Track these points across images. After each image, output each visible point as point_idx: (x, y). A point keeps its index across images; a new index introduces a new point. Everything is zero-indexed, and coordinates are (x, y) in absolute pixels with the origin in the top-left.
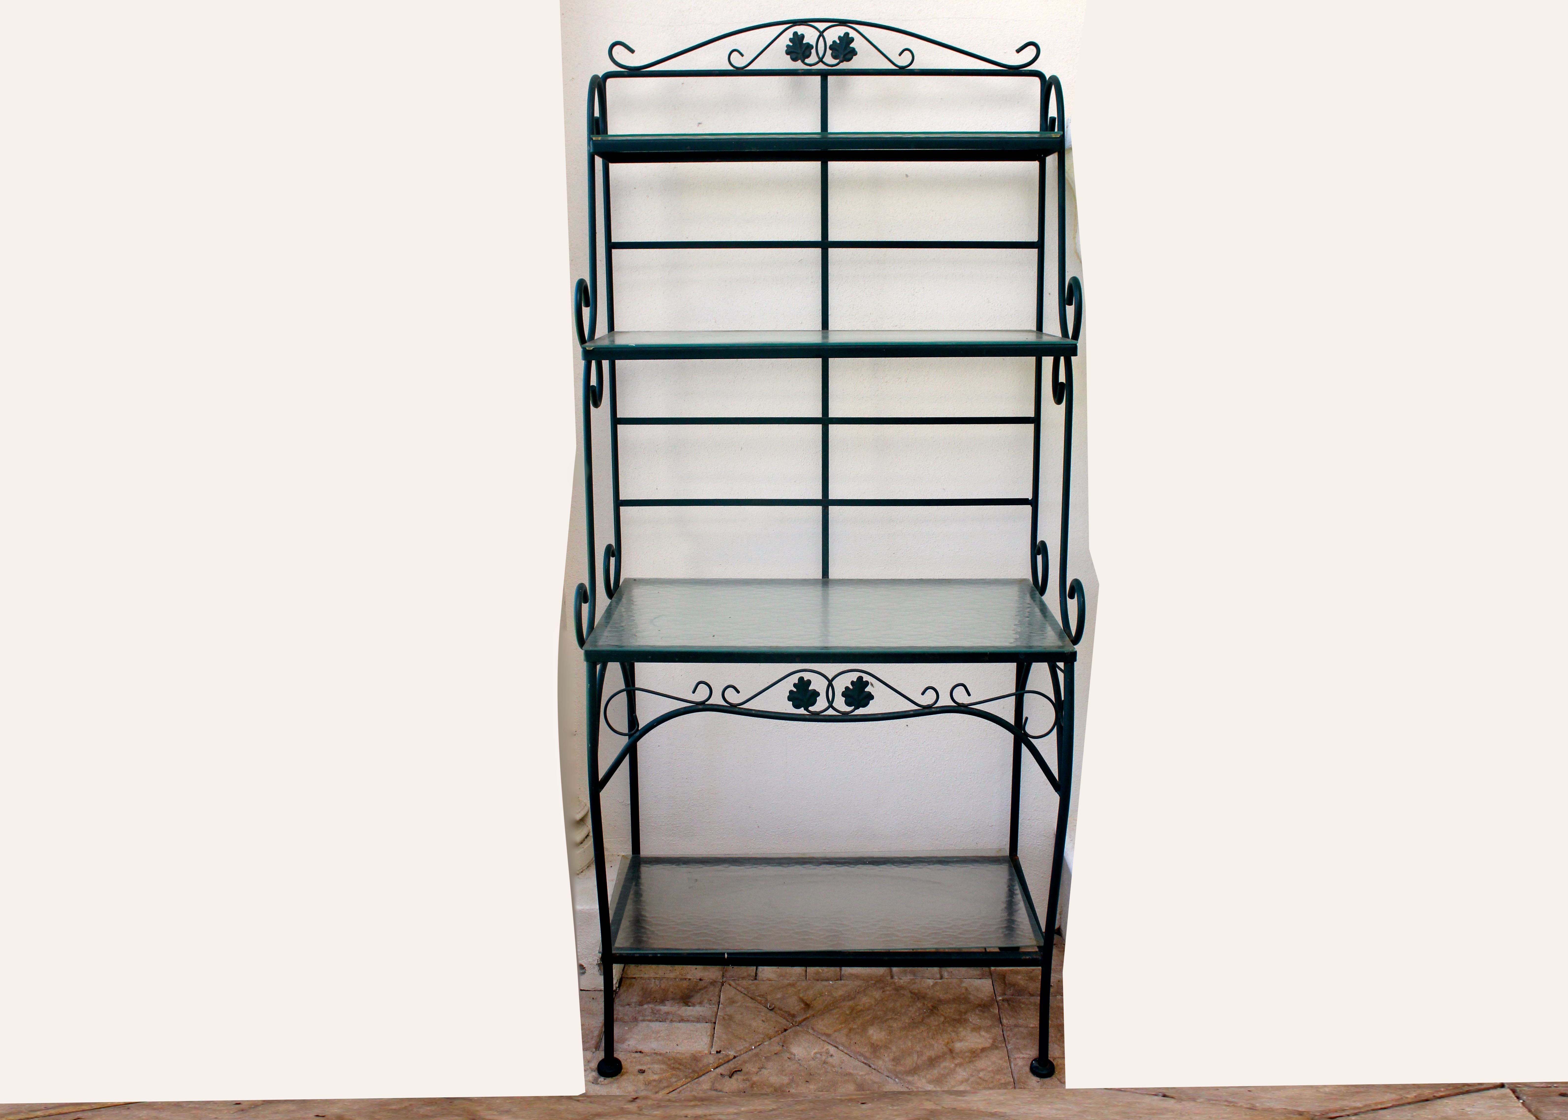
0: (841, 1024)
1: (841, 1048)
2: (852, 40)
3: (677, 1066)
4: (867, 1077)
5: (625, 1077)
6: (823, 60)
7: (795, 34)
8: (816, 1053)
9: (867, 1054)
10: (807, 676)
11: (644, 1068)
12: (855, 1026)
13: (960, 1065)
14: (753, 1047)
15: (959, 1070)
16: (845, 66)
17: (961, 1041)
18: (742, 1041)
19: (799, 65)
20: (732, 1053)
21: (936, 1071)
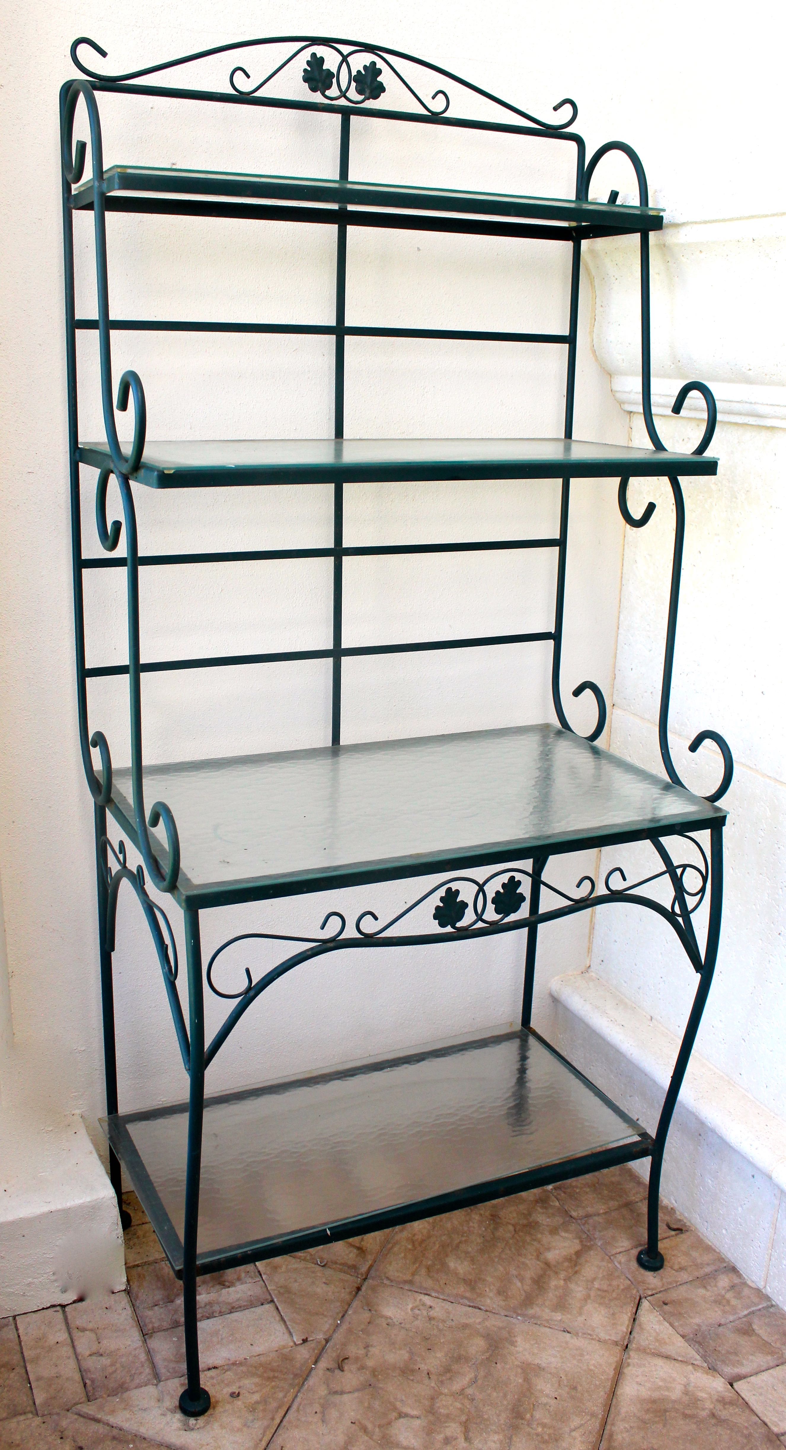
0: (414, 1263)
1: (433, 1294)
2: (379, 72)
3: (271, 1374)
4: (487, 1323)
5: (219, 1409)
6: (347, 94)
7: (314, 55)
8: (412, 1309)
9: (468, 1295)
10: (454, 886)
11: (234, 1389)
12: (430, 1263)
13: (567, 1279)
14: (339, 1322)
15: (572, 1286)
16: (371, 104)
17: (549, 1249)
18: (321, 1317)
19: (317, 98)
20: (321, 1336)
21: (551, 1295)
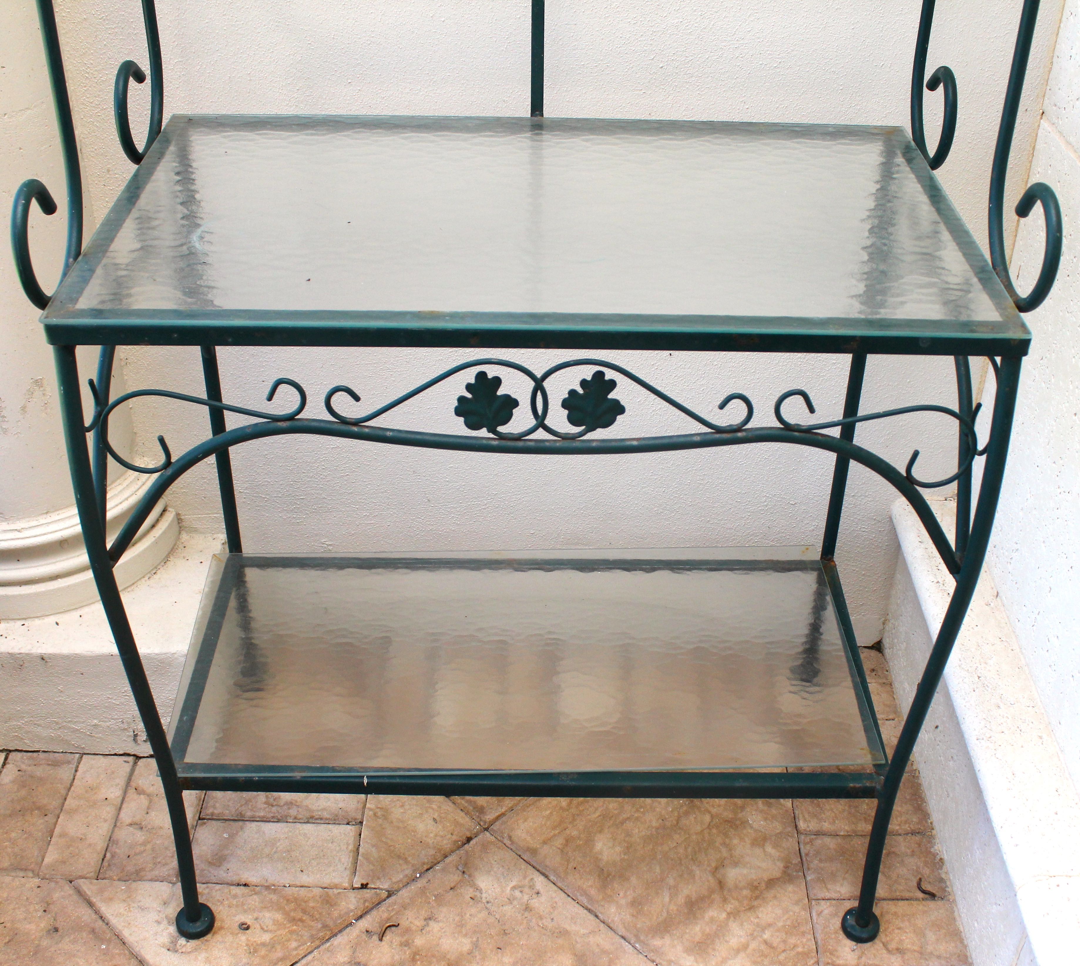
0: (554, 828)
1: (552, 878)
3: (299, 915)
4: (591, 939)
5: (218, 937)
8: (514, 888)
9: (593, 892)
10: (492, 371)
11: (248, 919)
12: (575, 833)
13: (734, 914)
14: (418, 875)
15: (734, 926)
17: (736, 864)
18: (401, 862)
20: (385, 885)
21: (697, 928)
